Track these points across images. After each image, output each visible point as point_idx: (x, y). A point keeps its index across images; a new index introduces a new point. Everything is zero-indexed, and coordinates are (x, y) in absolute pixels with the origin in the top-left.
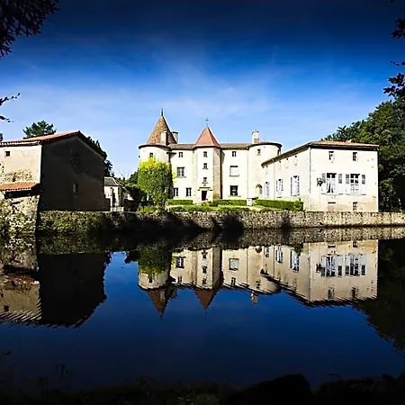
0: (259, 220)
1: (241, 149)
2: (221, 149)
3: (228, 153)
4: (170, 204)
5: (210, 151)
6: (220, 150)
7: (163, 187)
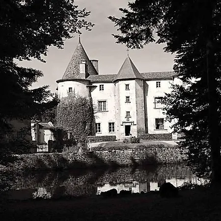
0: (172, 155)
1: (165, 79)
2: (145, 81)
3: (152, 84)
4: (93, 141)
5: (132, 83)
6: (143, 81)
7: (84, 123)
